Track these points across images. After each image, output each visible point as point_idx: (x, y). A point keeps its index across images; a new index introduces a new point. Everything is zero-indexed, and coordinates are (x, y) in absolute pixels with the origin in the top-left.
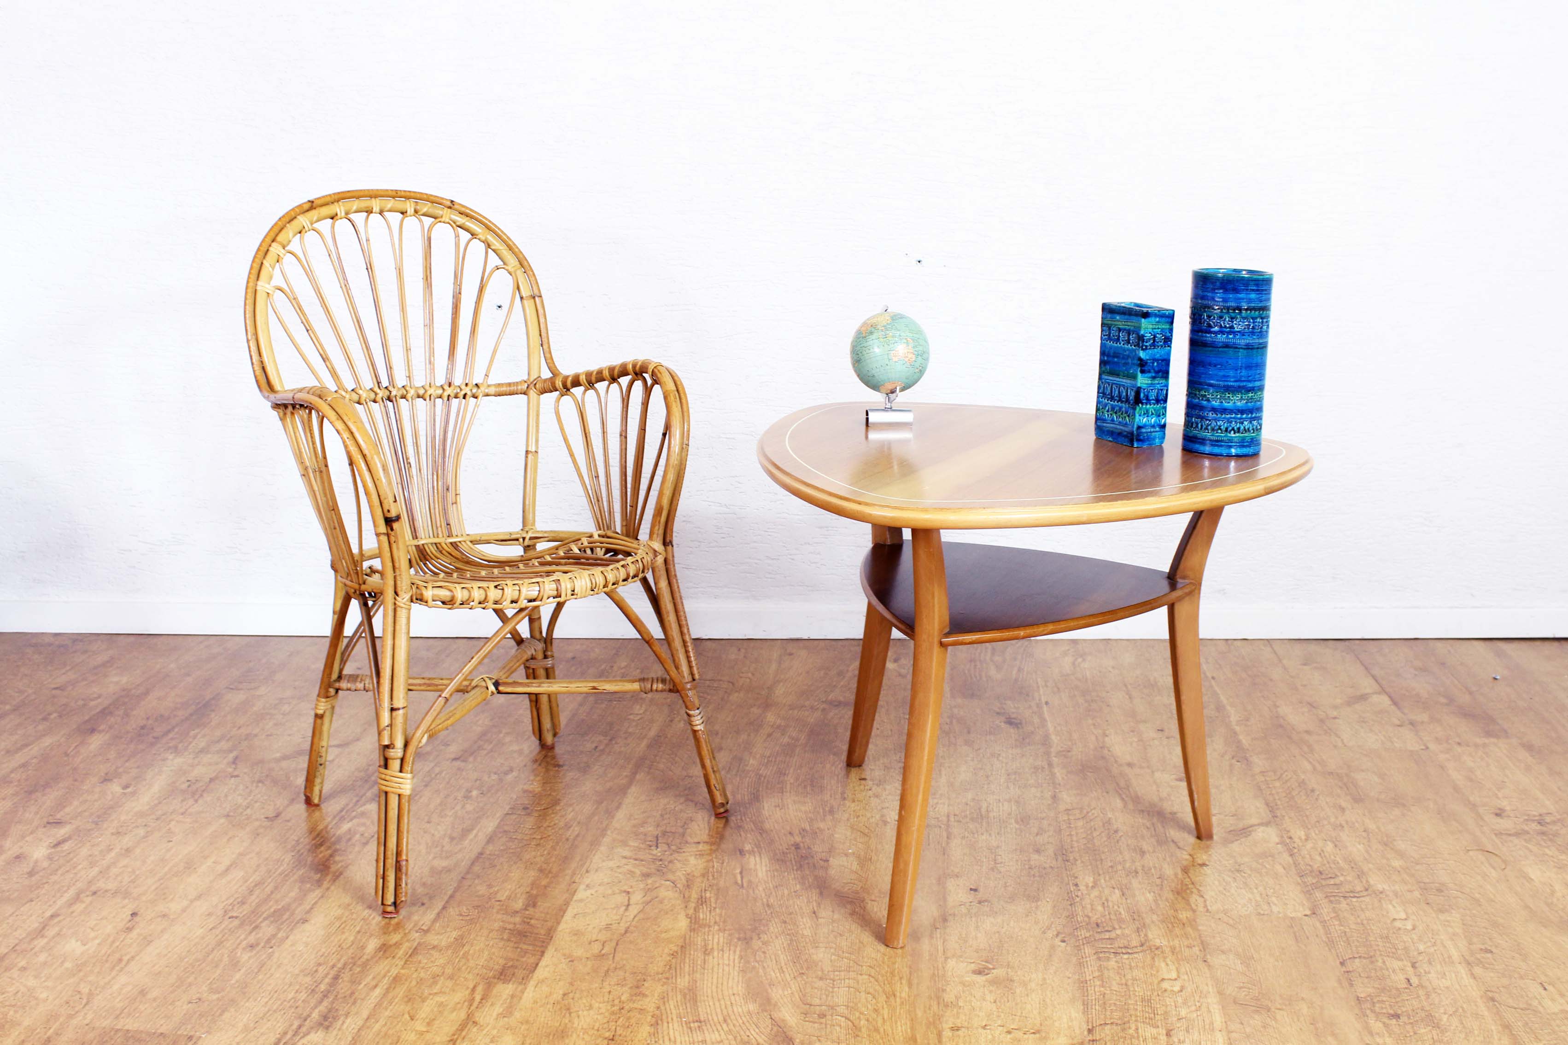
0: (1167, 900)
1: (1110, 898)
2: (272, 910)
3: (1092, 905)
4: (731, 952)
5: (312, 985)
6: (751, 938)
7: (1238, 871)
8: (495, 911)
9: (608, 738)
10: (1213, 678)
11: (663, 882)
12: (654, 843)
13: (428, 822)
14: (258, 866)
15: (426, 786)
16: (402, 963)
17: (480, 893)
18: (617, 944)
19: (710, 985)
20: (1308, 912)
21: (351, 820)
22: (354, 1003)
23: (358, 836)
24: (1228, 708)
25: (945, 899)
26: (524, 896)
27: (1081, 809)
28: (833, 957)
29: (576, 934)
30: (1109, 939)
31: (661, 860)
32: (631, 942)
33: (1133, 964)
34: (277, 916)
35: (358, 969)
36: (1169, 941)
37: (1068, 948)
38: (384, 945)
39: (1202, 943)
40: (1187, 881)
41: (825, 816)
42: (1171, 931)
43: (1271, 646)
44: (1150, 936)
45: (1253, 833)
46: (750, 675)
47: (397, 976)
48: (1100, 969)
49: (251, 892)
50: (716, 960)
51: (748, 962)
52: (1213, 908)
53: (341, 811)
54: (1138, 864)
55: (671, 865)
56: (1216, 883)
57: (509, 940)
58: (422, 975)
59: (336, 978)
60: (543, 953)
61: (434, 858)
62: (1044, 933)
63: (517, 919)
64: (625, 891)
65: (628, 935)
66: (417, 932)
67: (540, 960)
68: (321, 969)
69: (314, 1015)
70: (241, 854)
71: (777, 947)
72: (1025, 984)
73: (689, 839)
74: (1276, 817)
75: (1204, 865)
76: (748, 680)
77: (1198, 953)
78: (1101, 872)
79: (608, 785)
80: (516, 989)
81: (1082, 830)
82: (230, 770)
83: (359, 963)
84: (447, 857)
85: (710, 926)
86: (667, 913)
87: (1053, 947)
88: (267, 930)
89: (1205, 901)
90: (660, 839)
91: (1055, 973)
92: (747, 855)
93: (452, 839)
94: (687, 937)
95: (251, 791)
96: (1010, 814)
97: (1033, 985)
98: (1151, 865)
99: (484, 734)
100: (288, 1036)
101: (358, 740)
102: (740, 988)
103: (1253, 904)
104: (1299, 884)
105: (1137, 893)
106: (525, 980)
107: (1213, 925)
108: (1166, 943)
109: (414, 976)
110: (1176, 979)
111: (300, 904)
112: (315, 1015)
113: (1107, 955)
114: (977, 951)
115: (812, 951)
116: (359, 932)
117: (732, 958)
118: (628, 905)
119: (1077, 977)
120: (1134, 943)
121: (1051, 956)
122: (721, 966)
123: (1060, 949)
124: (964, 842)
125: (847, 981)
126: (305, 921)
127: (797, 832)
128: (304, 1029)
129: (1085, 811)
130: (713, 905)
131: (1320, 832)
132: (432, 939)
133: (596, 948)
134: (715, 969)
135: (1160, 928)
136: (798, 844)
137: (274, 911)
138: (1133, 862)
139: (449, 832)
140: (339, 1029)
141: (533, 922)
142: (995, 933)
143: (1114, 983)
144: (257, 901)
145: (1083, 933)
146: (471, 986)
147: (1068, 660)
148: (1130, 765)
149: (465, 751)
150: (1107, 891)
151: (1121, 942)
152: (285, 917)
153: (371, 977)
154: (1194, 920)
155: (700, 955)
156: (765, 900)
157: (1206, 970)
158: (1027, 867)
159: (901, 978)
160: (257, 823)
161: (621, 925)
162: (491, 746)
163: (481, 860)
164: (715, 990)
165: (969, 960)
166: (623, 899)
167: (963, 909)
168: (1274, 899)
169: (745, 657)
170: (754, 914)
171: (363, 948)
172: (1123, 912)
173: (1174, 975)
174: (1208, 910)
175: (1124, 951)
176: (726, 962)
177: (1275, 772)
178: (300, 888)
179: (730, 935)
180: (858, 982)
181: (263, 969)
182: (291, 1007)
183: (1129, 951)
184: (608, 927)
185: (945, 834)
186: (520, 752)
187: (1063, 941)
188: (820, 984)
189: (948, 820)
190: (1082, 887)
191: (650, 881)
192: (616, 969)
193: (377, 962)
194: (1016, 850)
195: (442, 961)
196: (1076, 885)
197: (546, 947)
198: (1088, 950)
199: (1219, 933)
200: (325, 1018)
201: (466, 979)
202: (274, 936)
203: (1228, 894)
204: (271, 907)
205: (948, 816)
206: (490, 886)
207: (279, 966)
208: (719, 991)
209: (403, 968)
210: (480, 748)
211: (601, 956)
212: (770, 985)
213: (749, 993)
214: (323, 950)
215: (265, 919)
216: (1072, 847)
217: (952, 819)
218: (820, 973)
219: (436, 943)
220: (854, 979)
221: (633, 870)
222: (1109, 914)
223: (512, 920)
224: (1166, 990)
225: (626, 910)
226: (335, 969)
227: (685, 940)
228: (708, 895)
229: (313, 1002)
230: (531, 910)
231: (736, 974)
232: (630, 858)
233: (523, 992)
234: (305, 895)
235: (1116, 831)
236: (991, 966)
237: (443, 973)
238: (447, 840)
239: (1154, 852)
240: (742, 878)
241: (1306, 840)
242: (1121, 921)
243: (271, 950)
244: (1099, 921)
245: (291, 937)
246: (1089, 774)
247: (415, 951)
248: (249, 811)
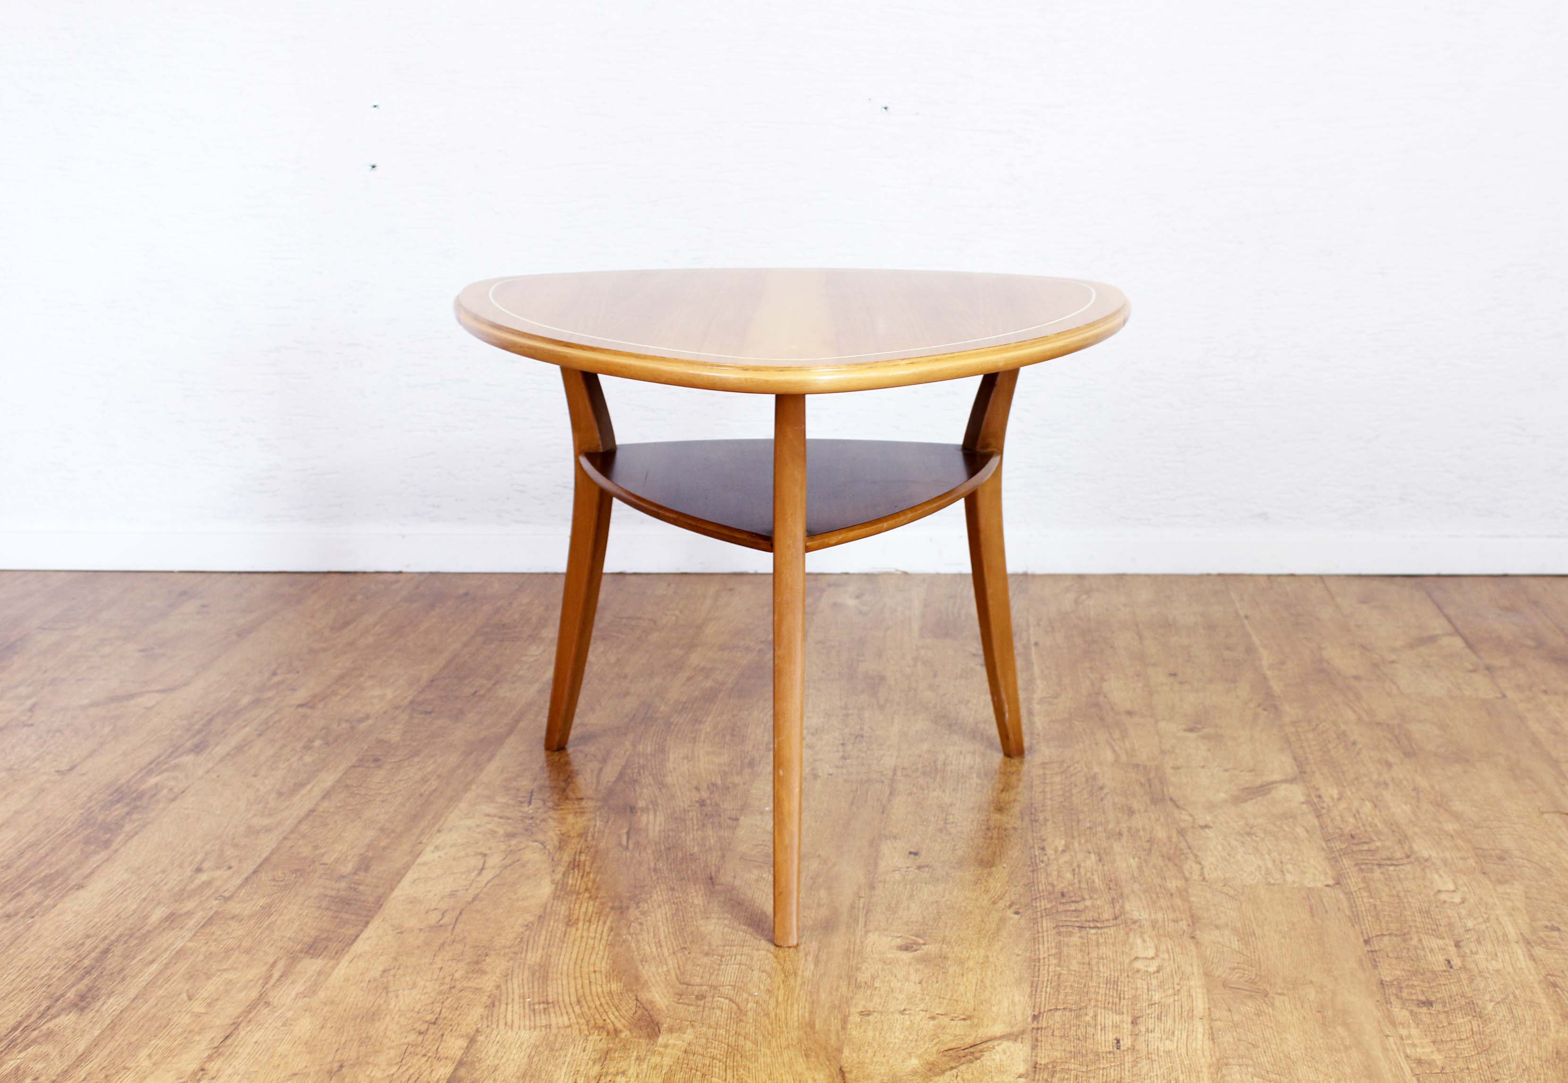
0: (1154, 867)
1: (1082, 864)
2: (43, 874)
3: (1059, 872)
4: (601, 923)
5: (74, 960)
6: (628, 908)
7: (1249, 834)
8: (317, 875)
9: (493, 682)
10: (1246, 617)
11: (531, 843)
12: (528, 800)
13: (255, 776)
14: (36, 825)
15: (260, 735)
16: (191, 935)
17: (304, 855)
18: (460, 914)
19: (566, 961)
20: (1331, 882)
21: (162, 772)
22: (123, 979)
23: (165, 791)
24: (1261, 650)
25: (876, 864)
26: (356, 859)
27: (1062, 762)
28: (726, 929)
29: (412, 902)
30: (1076, 911)
31: (532, 818)
32: (478, 911)
33: (1101, 940)
34: (46, 882)
35: (135, 942)
36: (1150, 914)
37: (1022, 921)
38: (172, 914)
39: (1192, 916)
40: (1183, 845)
41: (742, 768)
42: (1154, 903)
43: (1324, 582)
44: (1127, 907)
45: (1273, 791)
46: (677, 613)
47: (181, 950)
48: (1059, 946)
49: (21, 854)
50: (579, 932)
51: (619, 935)
52: (1210, 875)
53: (151, 763)
54: (1124, 826)
55: (543, 824)
56: (1220, 848)
57: (327, 909)
58: (213, 948)
59: (106, 951)
60: (367, 923)
61: (255, 815)
62: (994, 903)
63: (343, 885)
64: (481, 854)
65: (476, 903)
66: (216, 899)
67: (362, 931)
68: (88, 942)
69: (68, 995)
70: (16, 812)
71: (659, 916)
72: (961, 962)
73: (571, 795)
74: (1305, 773)
75: (1207, 826)
76: (674, 618)
77: (1185, 928)
78: (1076, 834)
79: (483, 734)
80: (327, 964)
81: (1059, 787)
82: (24, 718)
83: (138, 934)
84: (270, 815)
85: (578, 893)
86: (528, 878)
87: (1003, 920)
88: (32, 897)
89: (1202, 869)
90: (535, 794)
91: (1002, 949)
92: (639, 813)
93: (280, 794)
94: (549, 906)
95: (45, 742)
96: (972, 768)
97: (971, 963)
98: (1140, 826)
99: (341, 677)
100: (32, 1019)
101: (185, 685)
102: (604, 965)
103: (1263, 872)
104: (1323, 849)
105: (1118, 858)
106: (338, 955)
107: (1209, 896)
108: (1147, 916)
109: (204, 949)
110: (1153, 958)
111: (79, 868)
112: (71, 995)
113: (1070, 929)
114: (906, 924)
115: (702, 922)
116: (145, 899)
117: (600, 930)
118: (482, 869)
119: (1028, 954)
120: (1106, 916)
121: (998, 930)
122: (585, 939)
123: (1011, 922)
124: (909, 800)
125: (739, 957)
126: (80, 887)
127: (705, 786)
128: (53, 1011)
129: (1065, 765)
130: (587, 869)
131: (1358, 790)
132: (234, 907)
133: (434, 918)
134: (577, 943)
135: (1140, 898)
136: (703, 801)
137: (45, 876)
138: (1118, 823)
139: (277, 787)
140: (98, 1011)
141: (361, 888)
142: (932, 903)
143: (1074, 962)
144: (26, 864)
145: (1044, 904)
146: (271, 961)
147: (1071, 596)
148: (1129, 713)
149: (315, 696)
150: (1080, 856)
151: (1090, 915)
152: (57, 883)
153: (149, 950)
154: (1186, 890)
155: (561, 927)
156: (652, 864)
157: (1193, 947)
158: (984, 827)
159: (806, 955)
160: (45, 777)
161: (470, 891)
162: (347, 691)
163: (311, 818)
164: (571, 967)
165: (896, 934)
166: (476, 862)
167: (897, 876)
168: (1290, 867)
169: (675, 593)
170: (636, 879)
171: (146, 917)
172: (1097, 880)
173: (1151, 953)
174: (1204, 879)
175: (1092, 925)
176: (592, 935)
177: (1309, 722)
178: (82, 851)
179: (602, 904)
180: (752, 959)
181: (17, 942)
182: (42, 985)
183: (1099, 925)
184: (453, 894)
185: (887, 791)
186: (382, 698)
187: (1017, 913)
188: (706, 960)
189: (895, 774)
190: (1050, 851)
191: (514, 842)
192: (453, 942)
193: (159, 934)
194: (973, 808)
195: (240, 933)
196: (1043, 849)
197: (372, 917)
198: (1046, 924)
199: (1214, 905)
200: (83, 997)
201: (266, 953)
202: (39, 904)
203: (1232, 860)
204: (41, 872)
205: (895, 770)
206: (316, 848)
207: (37, 939)
208: (578, 967)
209: (191, 940)
210: (334, 693)
211: (438, 927)
212: (642, 961)
213: (613, 971)
214: (97, 920)
215: (32, 885)
216: (1043, 806)
217: (899, 773)
218: (706, 948)
219: (237, 912)
220: (747, 955)
221: (496, 829)
222: (1079, 882)
223: (336, 886)
224: (1138, 971)
225: (479, 874)
226: (107, 942)
227: (545, 909)
228: (583, 858)
229: (72, 979)
230: (361, 875)
231: (602, 947)
232: (495, 816)
233: (333, 968)
234: (87, 858)
235: (1101, 788)
236: (921, 941)
237: (239, 946)
238: (274, 795)
239: (1146, 811)
240: (628, 839)
241: (1339, 799)
242: (1093, 890)
243: (31, 920)
244: (1065, 890)
245: (60, 906)
246: (1076, 723)
247: (210, 921)
248: (37, 764)
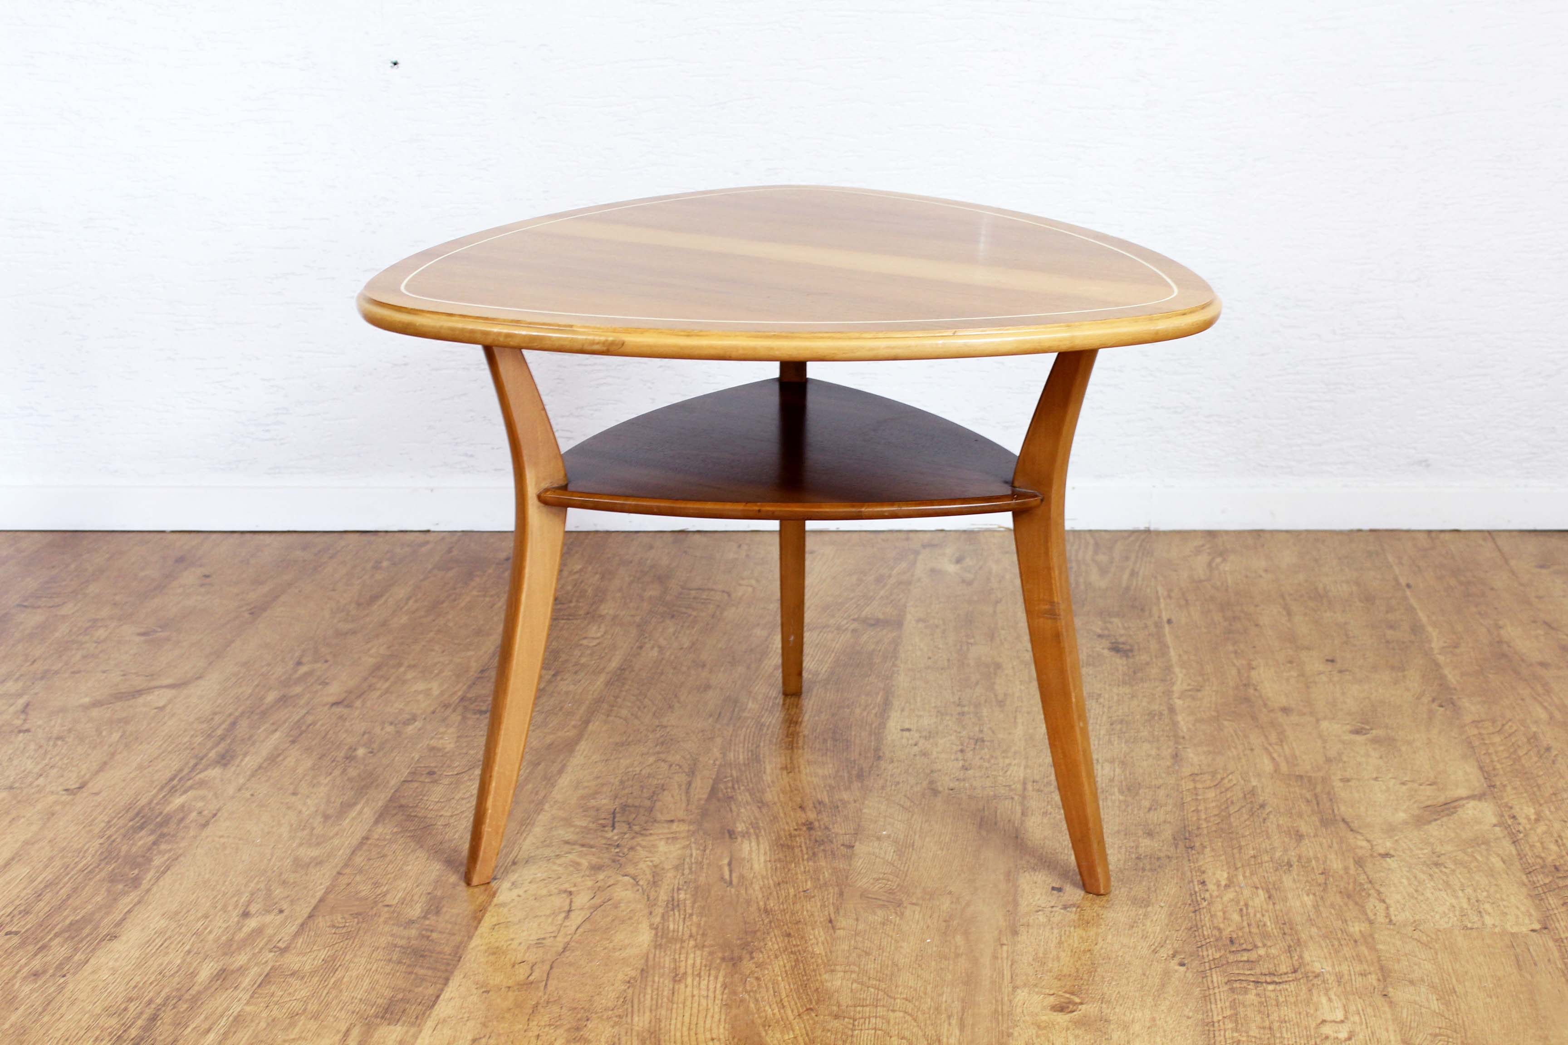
0: (1332, 906)
1: (1251, 903)
2: (68, 922)
3: (1224, 913)
4: (712, 978)
5: (119, 1029)
6: (740, 959)
7: (1436, 864)
8: (382, 919)
9: (552, 672)
10: (1408, 586)
11: (620, 878)
12: (610, 822)
13: (294, 794)
14: (51, 859)
15: (293, 742)
16: (247, 996)
17: (363, 894)
18: (551, 968)
19: (679, 1026)
20: (1537, 926)
21: (185, 792)
23: (194, 814)
24: (1430, 629)
25: (1016, 903)
26: (424, 899)
27: (1214, 774)
28: (855, 985)
29: (494, 954)
30: (1248, 961)
31: (618, 846)
32: (571, 964)
33: (1281, 999)
34: (73, 930)
35: (185, 1006)
36: (1333, 965)
37: (1189, 975)
38: (223, 970)
39: (1382, 968)
40: (1362, 878)
41: (851, 782)
42: (1337, 952)
43: (1494, 540)
44: (1307, 957)
45: (1460, 810)
46: (753, 582)
47: (239, 1015)
48: (1233, 1005)
49: (39, 896)
50: (689, 989)
51: (735, 993)
52: (1399, 917)
53: (172, 779)
54: (1292, 854)
55: (632, 853)
56: (1404, 881)
57: (399, 962)
58: (275, 1013)
59: (154, 1018)
60: (447, 980)
61: (301, 845)
62: (1155, 952)
63: (413, 932)
64: (565, 891)
65: (567, 953)
66: (271, 951)
67: (442, 990)
68: (132, 1006)
70: (26, 843)
71: (777, 969)
72: (1125, 1027)
73: (659, 816)
74: (1494, 786)
75: (1387, 855)
76: (750, 589)
77: (1375, 983)
78: (1239, 865)
79: (548, 740)
80: (407, 1032)
81: (1214, 804)
82: (18, 722)
83: (187, 996)
84: (318, 844)
85: (683, 941)
86: (623, 922)
87: (1167, 973)
88: (59, 950)
89: (1387, 908)
90: (618, 815)
91: (1169, 1010)
92: (739, 839)
93: (326, 817)
94: (651, 956)
95: (46, 752)
96: (1112, 780)
97: (1137, 1027)
98: (1311, 854)
99: (378, 667)
101: (200, 678)
102: (722, 1030)
103: (1457, 913)
104: (1524, 885)
105: (1290, 896)
106: (419, 1020)
107: (1399, 943)
108: (1330, 969)
109: (264, 1015)
110: (1342, 1022)
111: (107, 914)
113: (1244, 984)
114: (1058, 978)
115: (826, 976)
116: (189, 952)
117: (711, 987)
118: (569, 911)
119: (1200, 1017)
120: (1283, 968)
121: (1163, 985)
122: (696, 998)
123: (1177, 975)
124: (1045, 821)
125: (873, 1020)
126: (113, 937)
127: (811, 805)
129: (1219, 777)
130: (689, 911)
131: (1557, 809)
132: (292, 961)
133: (522, 973)
134: (688, 1003)
135: (1321, 946)
136: (811, 823)
137: (71, 924)
138: (1286, 850)
139: (322, 807)
141: (434, 935)
142: (1084, 952)
143: (1253, 1026)
144: (47, 909)
145: (1211, 953)
146: (344, 1029)
147: (1203, 559)
148: (1285, 710)
149: (350, 692)
150: (1247, 892)
151: (1266, 967)
152: (86, 931)
153: (203, 1016)
154: (1372, 936)
155: (668, 983)
156: (761, 904)
157: (1387, 1009)
158: (1133, 856)
159: (949, 1017)
160: (52, 798)
161: (559, 939)
162: (387, 684)
163: (365, 848)
164: (686, 1033)
165: (1047, 991)
166: (560, 902)
167: (1042, 918)
168: (1487, 906)
169: (747, 556)
170: (745, 923)
171: (194, 975)
172: (1269, 924)
173: (1340, 1016)
174: (1391, 921)
175: (1269, 979)
176: (704, 993)
177: (1494, 721)
178: (108, 891)
179: (711, 953)
180: (888, 1022)
181: (50, 1007)
183: (1276, 979)
184: (539, 943)
185: (1018, 809)
186: (427, 692)
187: (1182, 964)
188: (836, 1024)
189: (1025, 789)
190: (1211, 887)
191: (601, 876)
192: (548, 1002)
193: (212, 995)
194: (1118, 832)
195: (304, 993)
196: (1203, 883)
197: (452, 973)
198: (1217, 978)
199: (1406, 955)
201: (336, 1019)
202: (70, 958)
203: (1420, 898)
204: (66, 918)
205: (1024, 784)
206: (376, 885)
207: (73, 1004)
208: (692, 1033)
209: (248, 1003)
210: (371, 688)
211: (527, 985)
212: (764, 1026)
213: (734, 1038)
214: (137, 979)
215: (57, 935)
216: (1198, 828)
217: (1030, 787)
218: (835, 1008)
219: (296, 967)
220: (882, 1017)
221: (578, 860)
222: (1249, 925)
223: (406, 933)
224: (1327, 1038)
225: (567, 917)
226: (153, 1006)
227: (647, 961)
228: (682, 896)
230: (432, 920)
231: (717, 1009)
232: (574, 843)
233: (416, 1037)
234: (115, 899)
235: (1262, 806)
236: (1077, 1000)
237: (305, 1010)
238: (319, 819)
239: (1316, 836)
240: (731, 871)
241: (1537, 820)
242: (1265, 936)
243: (62, 980)
244: (1234, 936)
245: (92, 961)
246: (1226, 723)
247: (267, 979)
248: (41, 781)
